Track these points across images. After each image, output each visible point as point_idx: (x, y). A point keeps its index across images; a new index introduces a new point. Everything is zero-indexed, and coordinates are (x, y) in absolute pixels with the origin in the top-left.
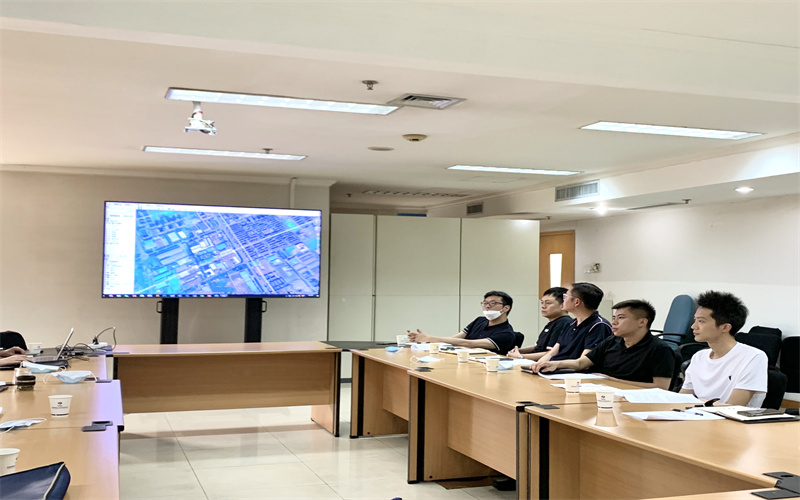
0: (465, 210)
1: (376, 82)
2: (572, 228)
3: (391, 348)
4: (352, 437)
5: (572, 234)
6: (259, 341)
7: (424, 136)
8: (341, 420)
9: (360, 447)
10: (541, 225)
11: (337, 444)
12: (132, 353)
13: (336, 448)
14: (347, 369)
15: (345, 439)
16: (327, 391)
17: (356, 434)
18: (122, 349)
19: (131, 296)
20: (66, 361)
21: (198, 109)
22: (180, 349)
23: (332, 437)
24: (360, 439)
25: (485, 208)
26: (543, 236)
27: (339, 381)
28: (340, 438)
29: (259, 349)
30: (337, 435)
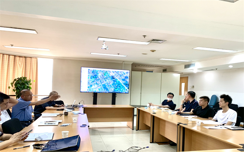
0: (162, 71)
1: (146, 36)
2: (187, 76)
3: (146, 107)
4: (136, 130)
5: (187, 77)
6: (115, 104)
7: (155, 51)
8: (134, 126)
9: (138, 133)
10: (180, 75)
11: (133, 132)
12: (88, 107)
13: (133, 133)
14: (136, 113)
15: (135, 131)
16: (131, 118)
17: (137, 129)
18: (85, 106)
19: (87, 92)
20: (74, 109)
21: (104, 43)
22: (98, 106)
23: (132, 130)
24: (138, 131)
25: (167, 70)
26: (181, 78)
27: (134, 115)
28: (134, 130)
29: (115, 106)
30: (133, 130)
